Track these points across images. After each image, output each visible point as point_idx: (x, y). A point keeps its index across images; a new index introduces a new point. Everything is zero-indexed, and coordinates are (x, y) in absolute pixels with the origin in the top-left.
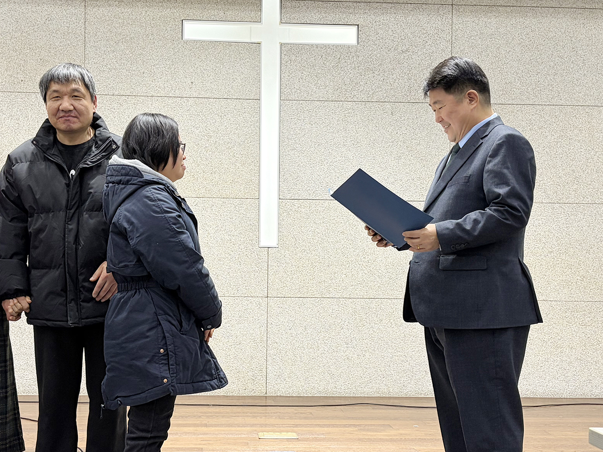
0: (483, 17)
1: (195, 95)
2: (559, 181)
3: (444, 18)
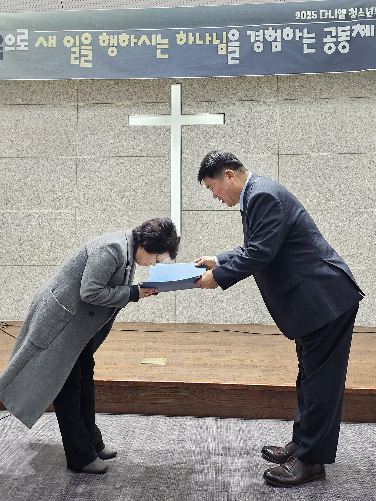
0: (296, 106)
1: (135, 155)
3: (273, 107)
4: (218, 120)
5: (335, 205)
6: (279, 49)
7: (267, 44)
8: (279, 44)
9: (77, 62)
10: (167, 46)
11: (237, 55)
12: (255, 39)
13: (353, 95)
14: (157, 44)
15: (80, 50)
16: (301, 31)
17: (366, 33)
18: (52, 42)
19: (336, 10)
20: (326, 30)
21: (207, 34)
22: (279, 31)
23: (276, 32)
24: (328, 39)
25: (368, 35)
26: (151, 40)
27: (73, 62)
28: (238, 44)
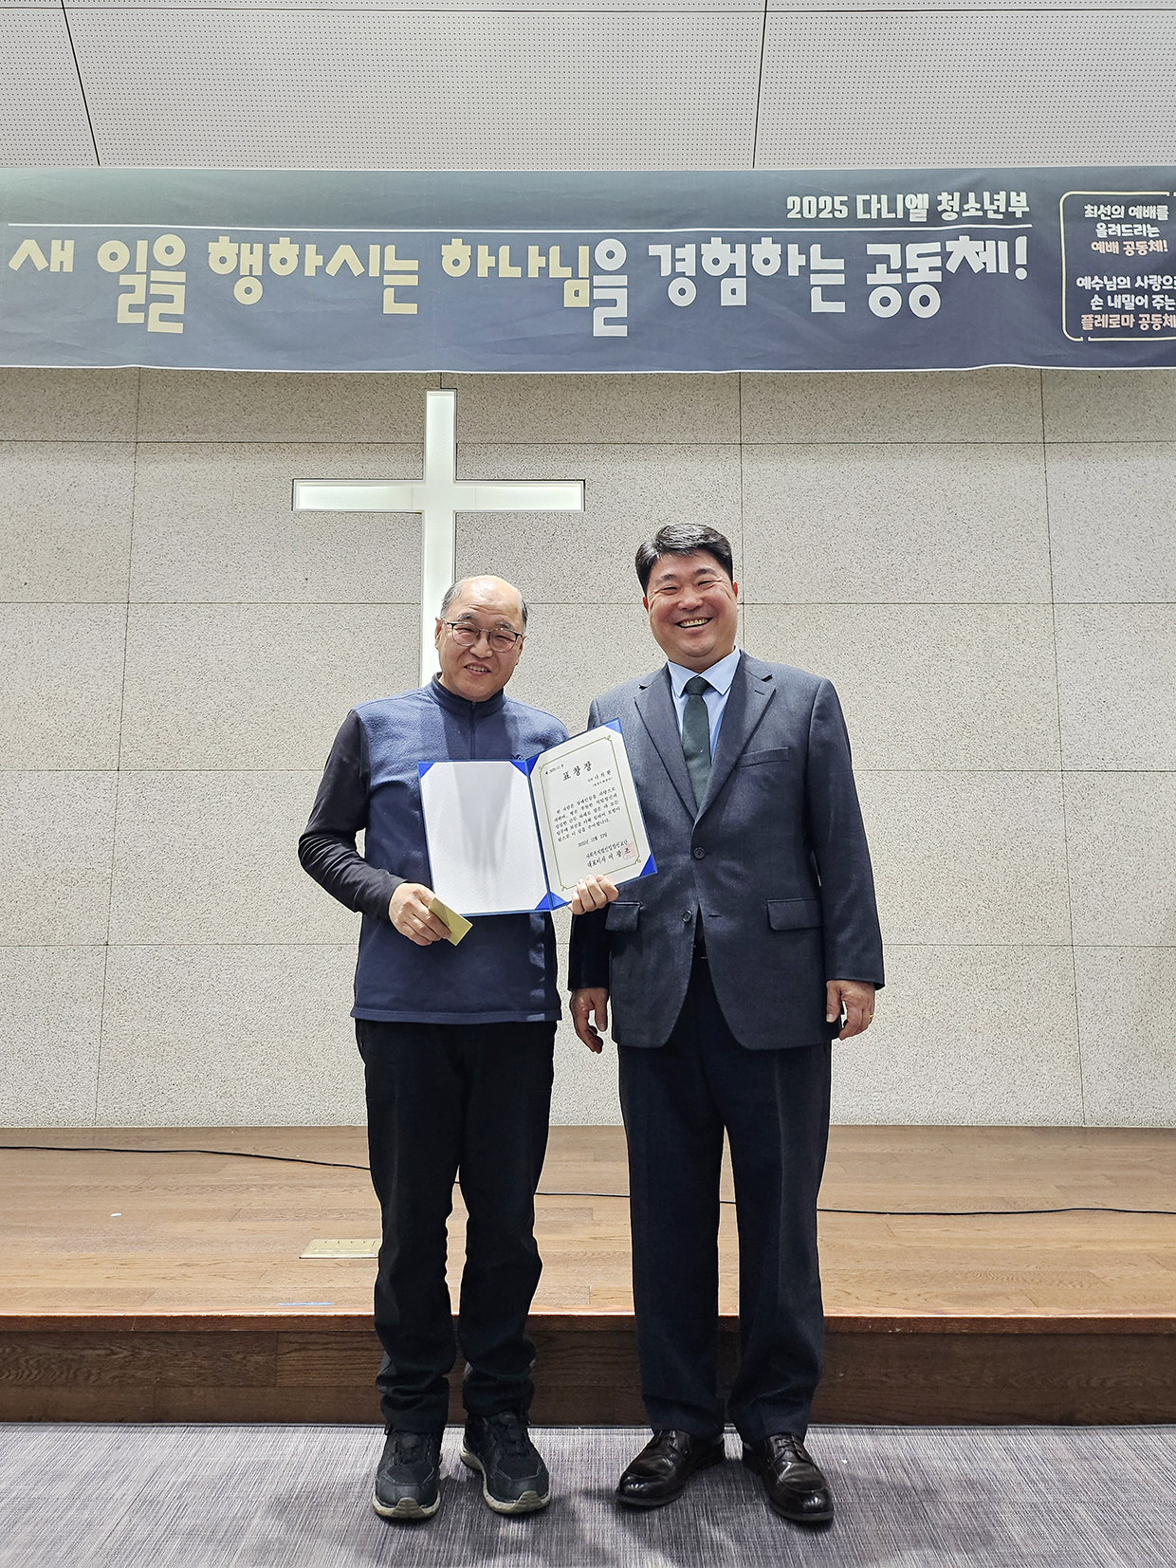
0: (794, 462)
1: (312, 598)
2: (935, 732)
3: (728, 465)
4: (567, 497)
5: (910, 755)
6: (741, 300)
7: (707, 284)
8: (741, 285)
9: (138, 318)
10: (413, 281)
11: (621, 311)
12: (673, 268)
13: (956, 436)
14: (383, 272)
15: (149, 282)
16: (804, 251)
17: (985, 264)
18: (63, 256)
19: (900, 197)
20: (873, 249)
21: (533, 250)
22: (741, 248)
23: (733, 251)
24: (879, 276)
25: (991, 269)
26: (365, 260)
27: (124, 317)
28: (623, 280)
